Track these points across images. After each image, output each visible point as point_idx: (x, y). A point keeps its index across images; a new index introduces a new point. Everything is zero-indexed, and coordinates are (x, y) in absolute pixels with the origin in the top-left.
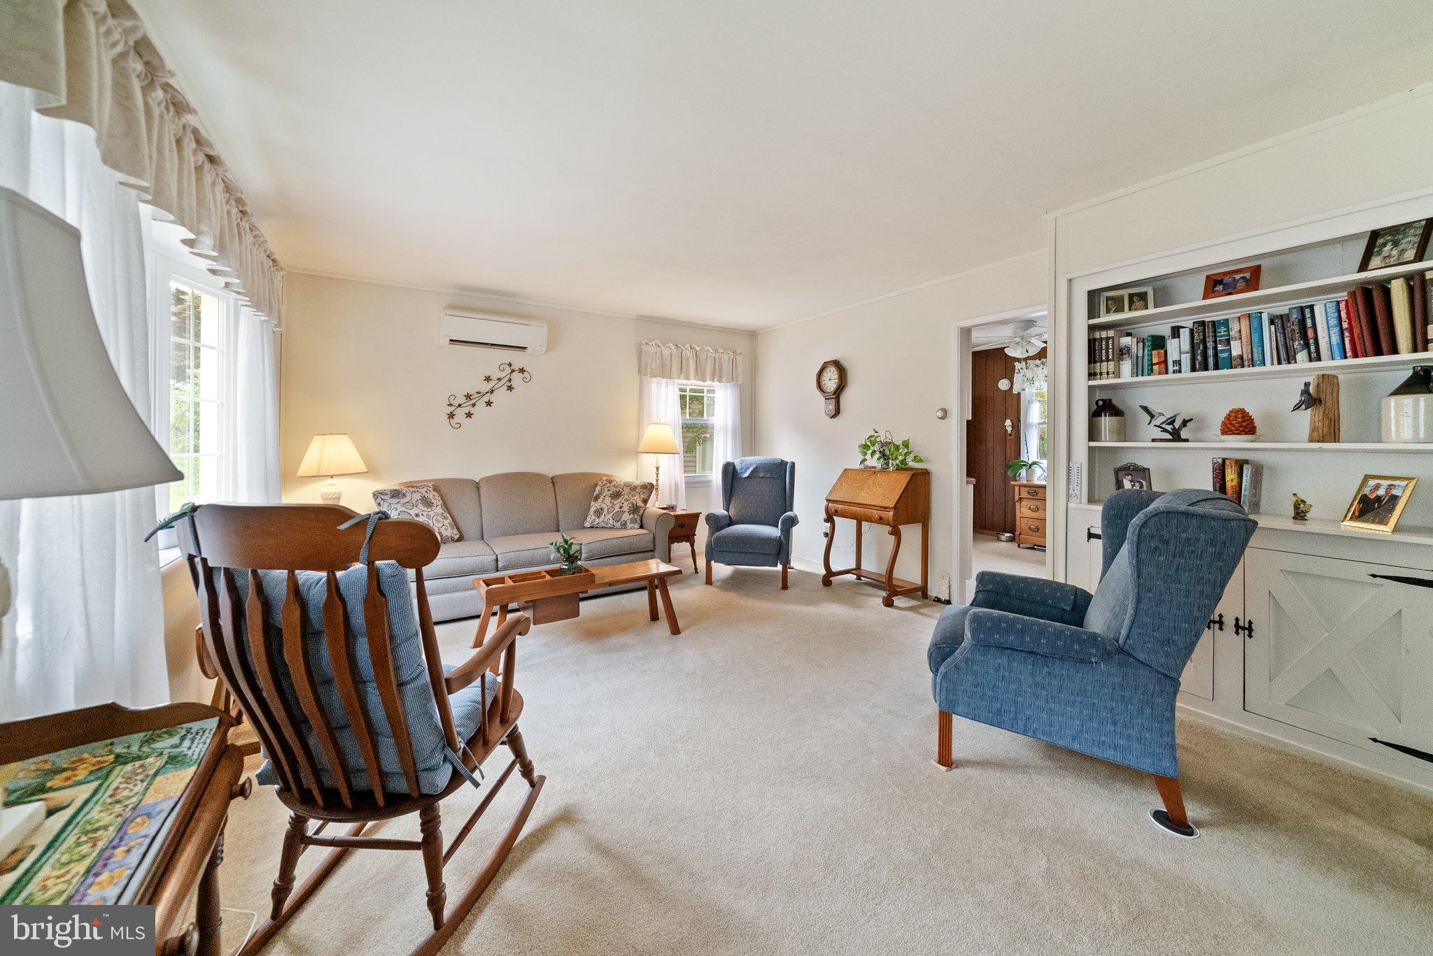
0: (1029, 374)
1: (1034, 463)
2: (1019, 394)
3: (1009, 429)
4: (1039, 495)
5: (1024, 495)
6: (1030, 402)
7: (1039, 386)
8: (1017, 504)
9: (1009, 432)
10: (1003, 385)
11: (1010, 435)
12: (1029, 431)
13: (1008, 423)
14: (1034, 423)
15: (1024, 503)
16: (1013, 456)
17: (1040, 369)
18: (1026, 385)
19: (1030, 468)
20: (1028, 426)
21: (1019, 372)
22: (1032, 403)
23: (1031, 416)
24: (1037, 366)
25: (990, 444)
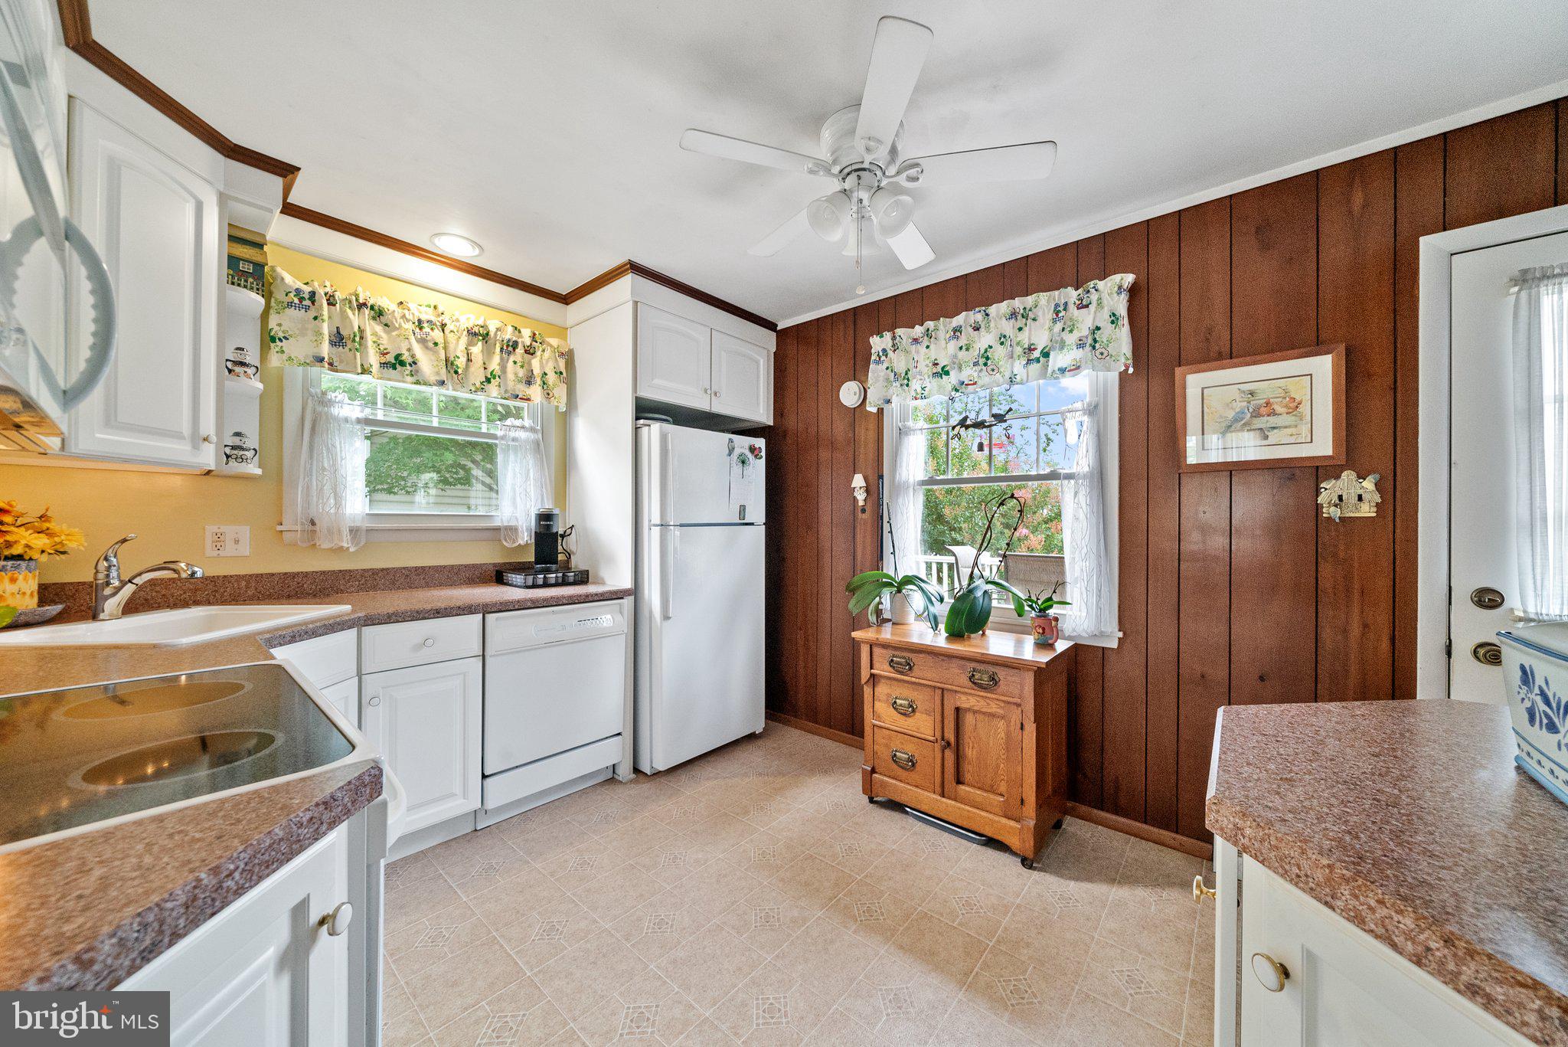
0: (899, 362)
1: (909, 580)
2: (881, 411)
3: (861, 496)
4: (916, 671)
5: (882, 669)
6: (902, 432)
7: (919, 390)
8: (867, 691)
9: (861, 503)
10: (849, 393)
11: (863, 511)
12: (900, 501)
13: (858, 481)
14: (911, 480)
15: (882, 689)
16: (868, 564)
17: (922, 349)
18: (895, 390)
19: (899, 591)
20: (898, 489)
21: (879, 362)
22: (907, 434)
23: (904, 464)
24: (916, 341)
25: (825, 531)
